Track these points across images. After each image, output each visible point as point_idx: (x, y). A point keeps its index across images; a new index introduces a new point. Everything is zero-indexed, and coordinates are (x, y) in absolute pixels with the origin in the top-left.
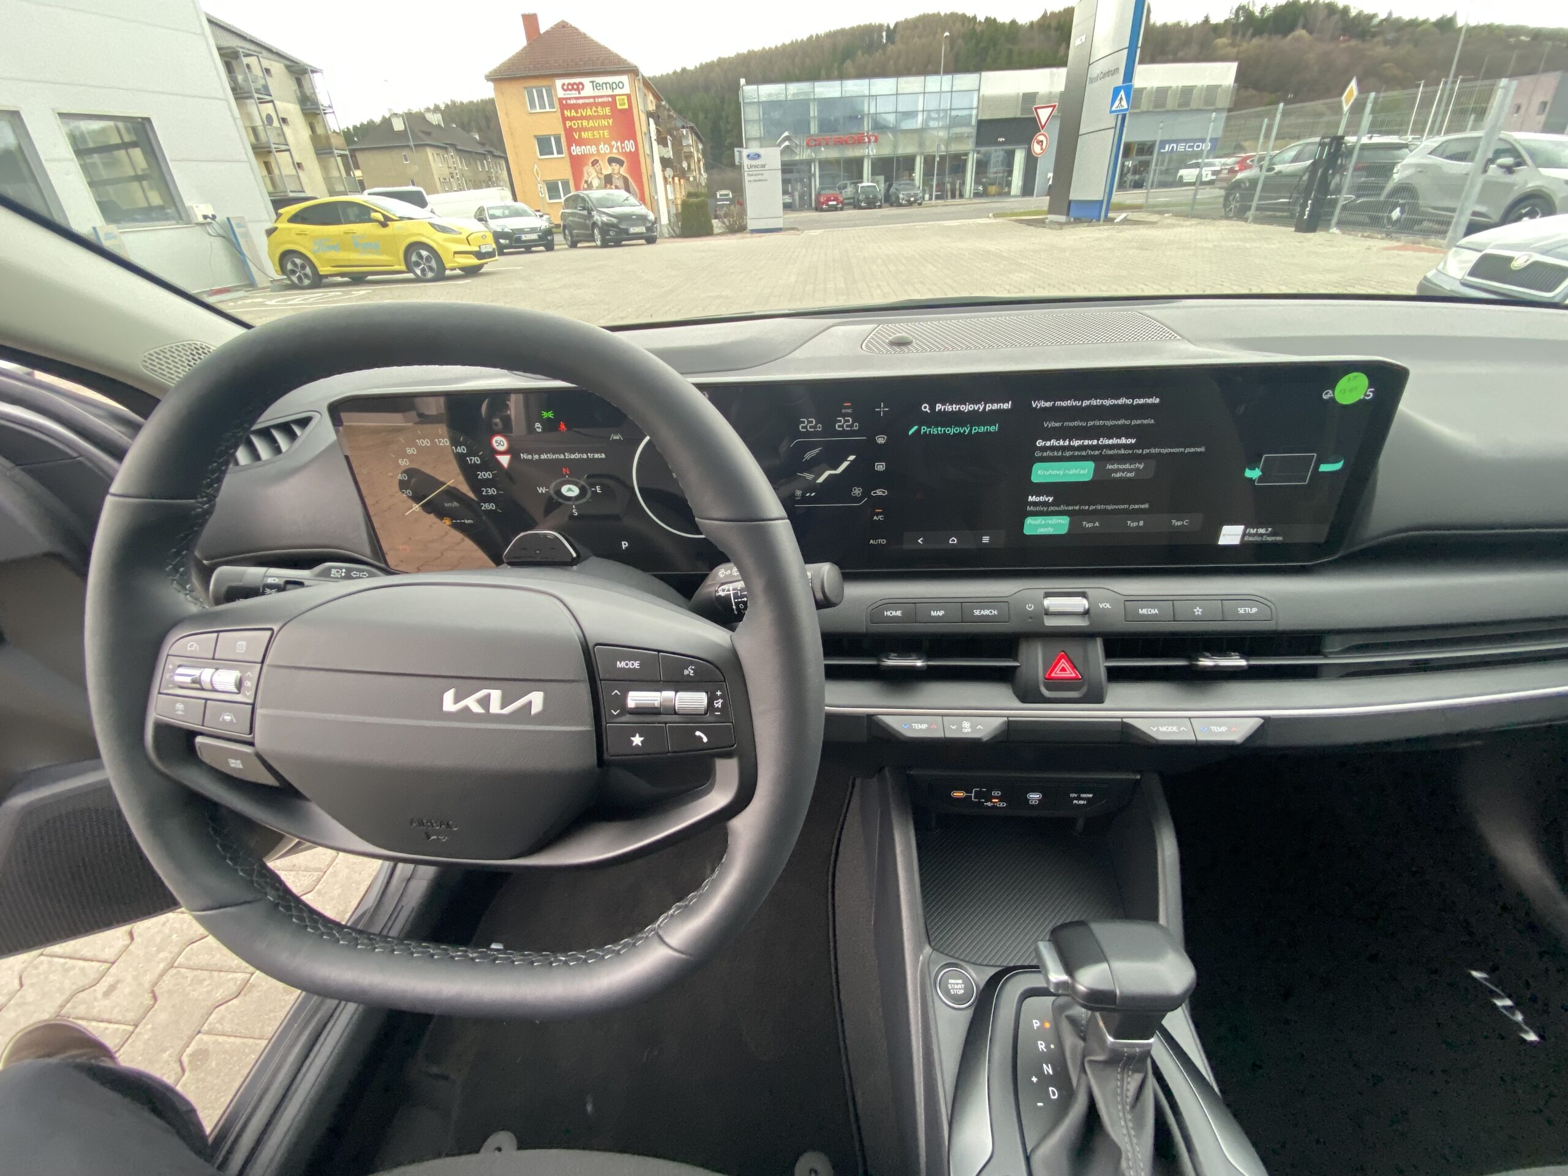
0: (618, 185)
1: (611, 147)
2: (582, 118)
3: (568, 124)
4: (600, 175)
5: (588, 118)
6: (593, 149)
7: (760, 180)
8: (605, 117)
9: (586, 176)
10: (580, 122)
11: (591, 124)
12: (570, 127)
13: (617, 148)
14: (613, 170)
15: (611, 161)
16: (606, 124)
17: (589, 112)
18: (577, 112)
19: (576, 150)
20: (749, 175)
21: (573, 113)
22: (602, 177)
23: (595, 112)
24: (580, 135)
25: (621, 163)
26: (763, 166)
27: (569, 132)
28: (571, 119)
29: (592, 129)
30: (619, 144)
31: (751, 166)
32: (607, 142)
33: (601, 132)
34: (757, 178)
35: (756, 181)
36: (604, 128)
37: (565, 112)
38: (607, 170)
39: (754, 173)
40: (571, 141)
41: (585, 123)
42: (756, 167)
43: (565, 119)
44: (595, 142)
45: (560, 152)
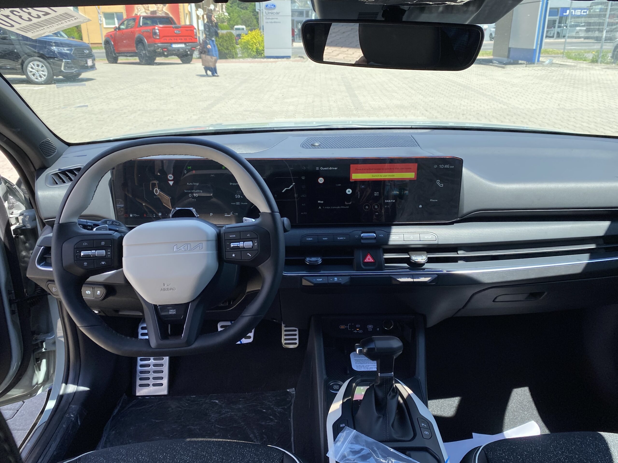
7: (275, 22)
20: (266, 18)
26: (278, 13)
31: (269, 13)
34: (273, 21)
35: (271, 22)
39: (271, 17)
42: (272, 13)
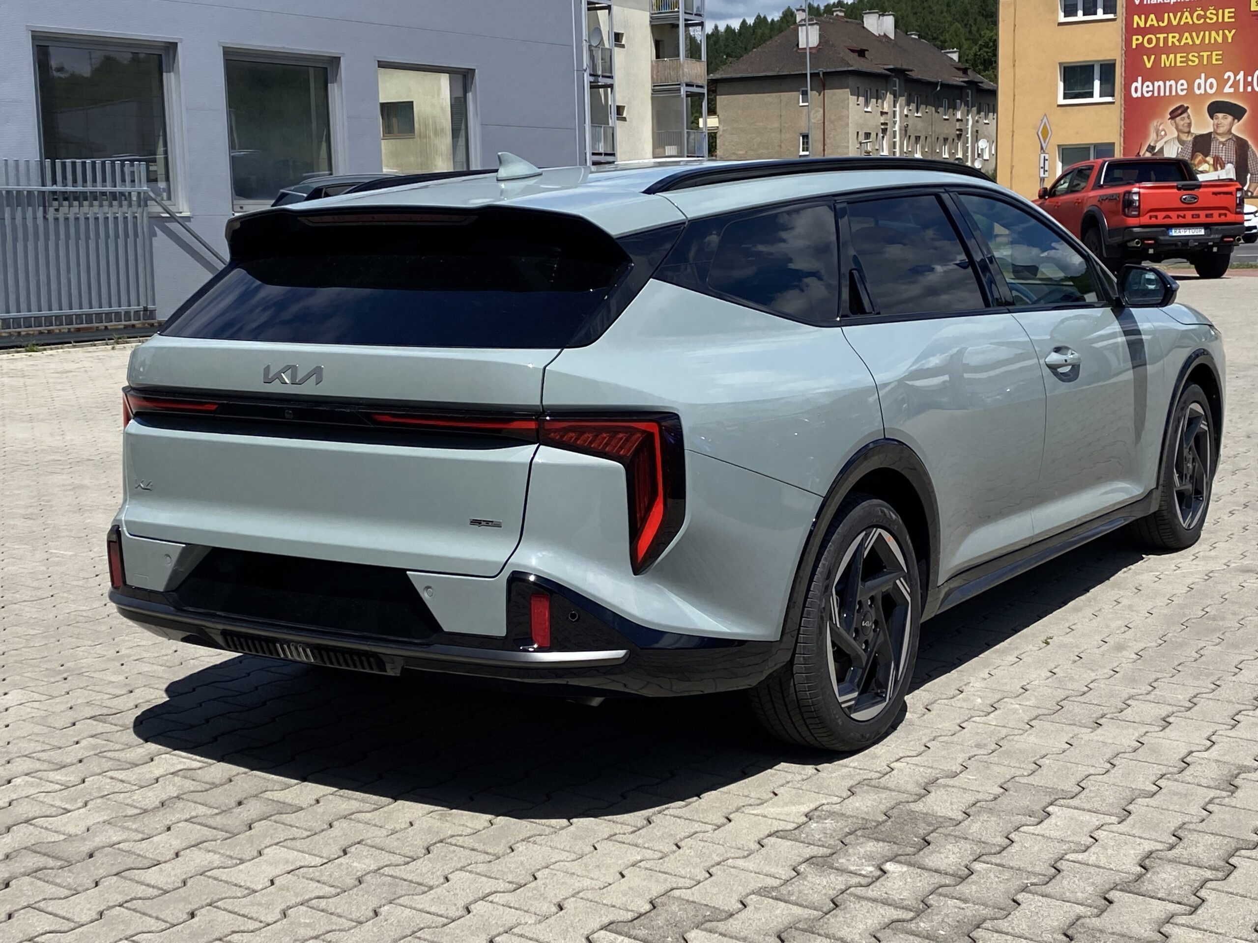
0: (1222, 155)
1: (1222, 83)
2: (1170, 28)
3: (1136, 40)
4: (1184, 137)
5: (1181, 29)
6: (1180, 87)
8: (1219, 26)
9: (1153, 136)
10: (1161, 36)
11: (1187, 39)
12: (1140, 46)
13: (1235, 84)
14: (1218, 126)
15: (1215, 108)
16: (1220, 40)
17: (1187, 18)
18: (1160, 19)
19: (1141, 89)
21: (1152, 20)
22: (1190, 138)
23: (1199, 17)
24: (1158, 61)
25: (1236, 112)
27: (1134, 56)
28: (1143, 32)
29: (1187, 49)
30: (1241, 76)
32: (1216, 72)
33: (1205, 54)
36: (1212, 47)
37: (1136, 18)
38: (1202, 125)
40: (1134, 70)
41: (1173, 38)
43: (1130, 31)
44: (1189, 74)
45: (1108, 89)
